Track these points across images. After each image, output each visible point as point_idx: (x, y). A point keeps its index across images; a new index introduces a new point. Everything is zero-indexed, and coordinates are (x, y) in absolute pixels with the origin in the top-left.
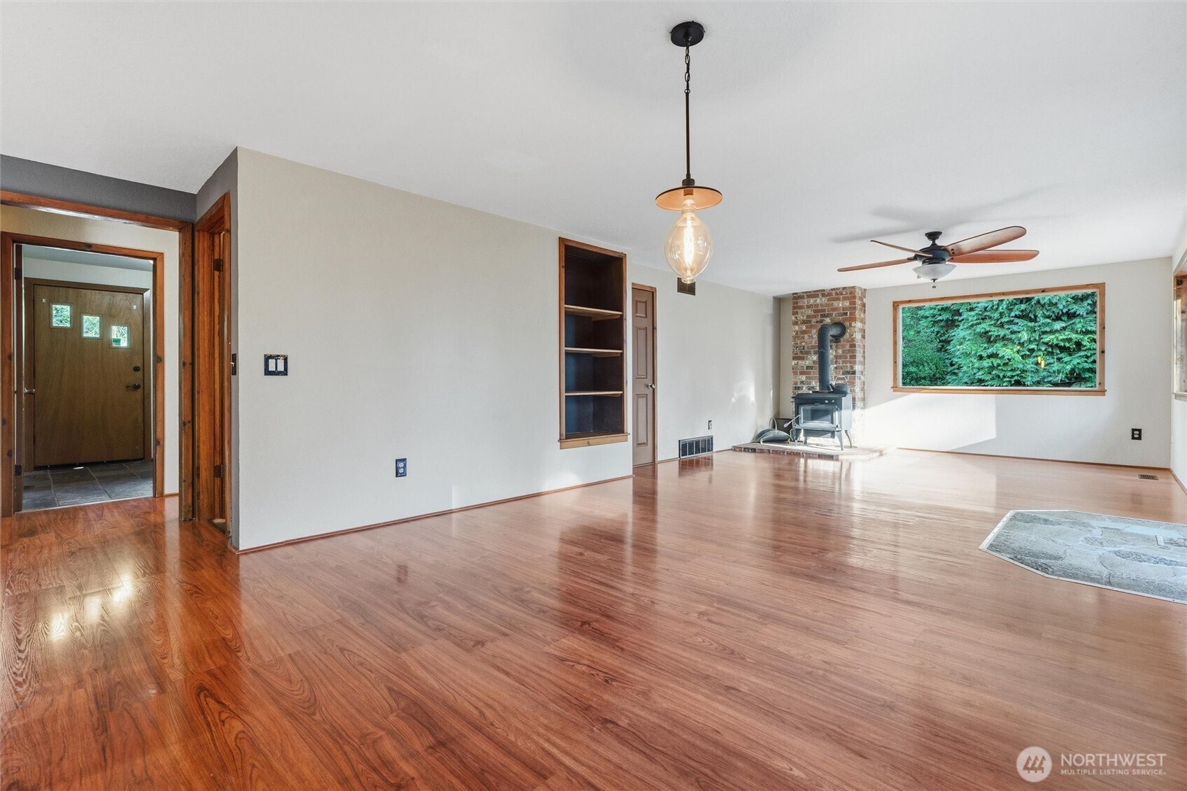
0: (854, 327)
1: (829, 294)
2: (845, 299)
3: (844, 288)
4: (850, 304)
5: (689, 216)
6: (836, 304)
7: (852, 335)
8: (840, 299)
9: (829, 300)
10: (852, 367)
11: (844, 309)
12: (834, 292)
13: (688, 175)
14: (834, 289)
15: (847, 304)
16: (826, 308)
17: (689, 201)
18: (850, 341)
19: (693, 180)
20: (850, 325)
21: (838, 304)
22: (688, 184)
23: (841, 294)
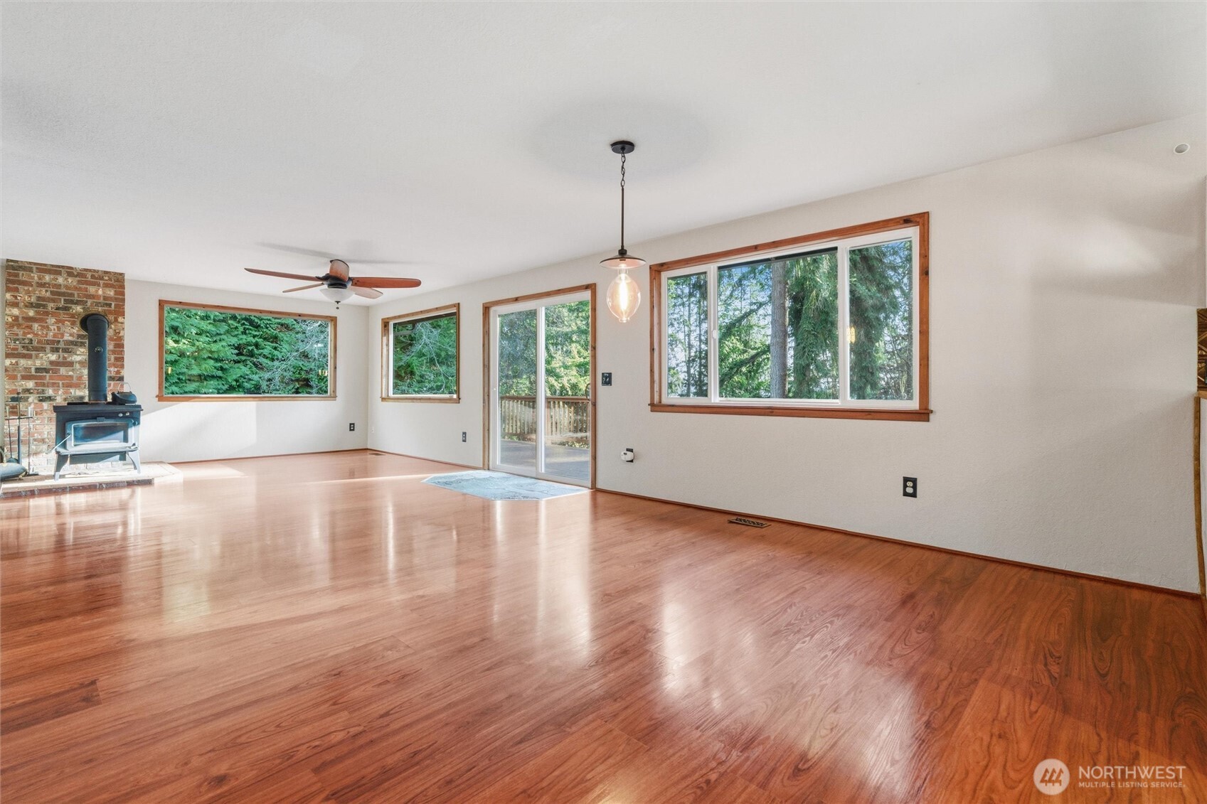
0: (122, 323)
1: (79, 275)
2: (106, 286)
3: (106, 273)
4: (116, 293)
5: (623, 276)
6: (92, 290)
7: (119, 333)
8: (99, 285)
9: (79, 282)
10: (118, 372)
11: (105, 298)
12: (89, 275)
13: (622, 246)
14: (90, 270)
15: (111, 293)
16: (76, 293)
17: (623, 265)
18: (115, 340)
19: (626, 251)
20: (116, 320)
21: (97, 291)
22: (623, 254)
23: (102, 278)
